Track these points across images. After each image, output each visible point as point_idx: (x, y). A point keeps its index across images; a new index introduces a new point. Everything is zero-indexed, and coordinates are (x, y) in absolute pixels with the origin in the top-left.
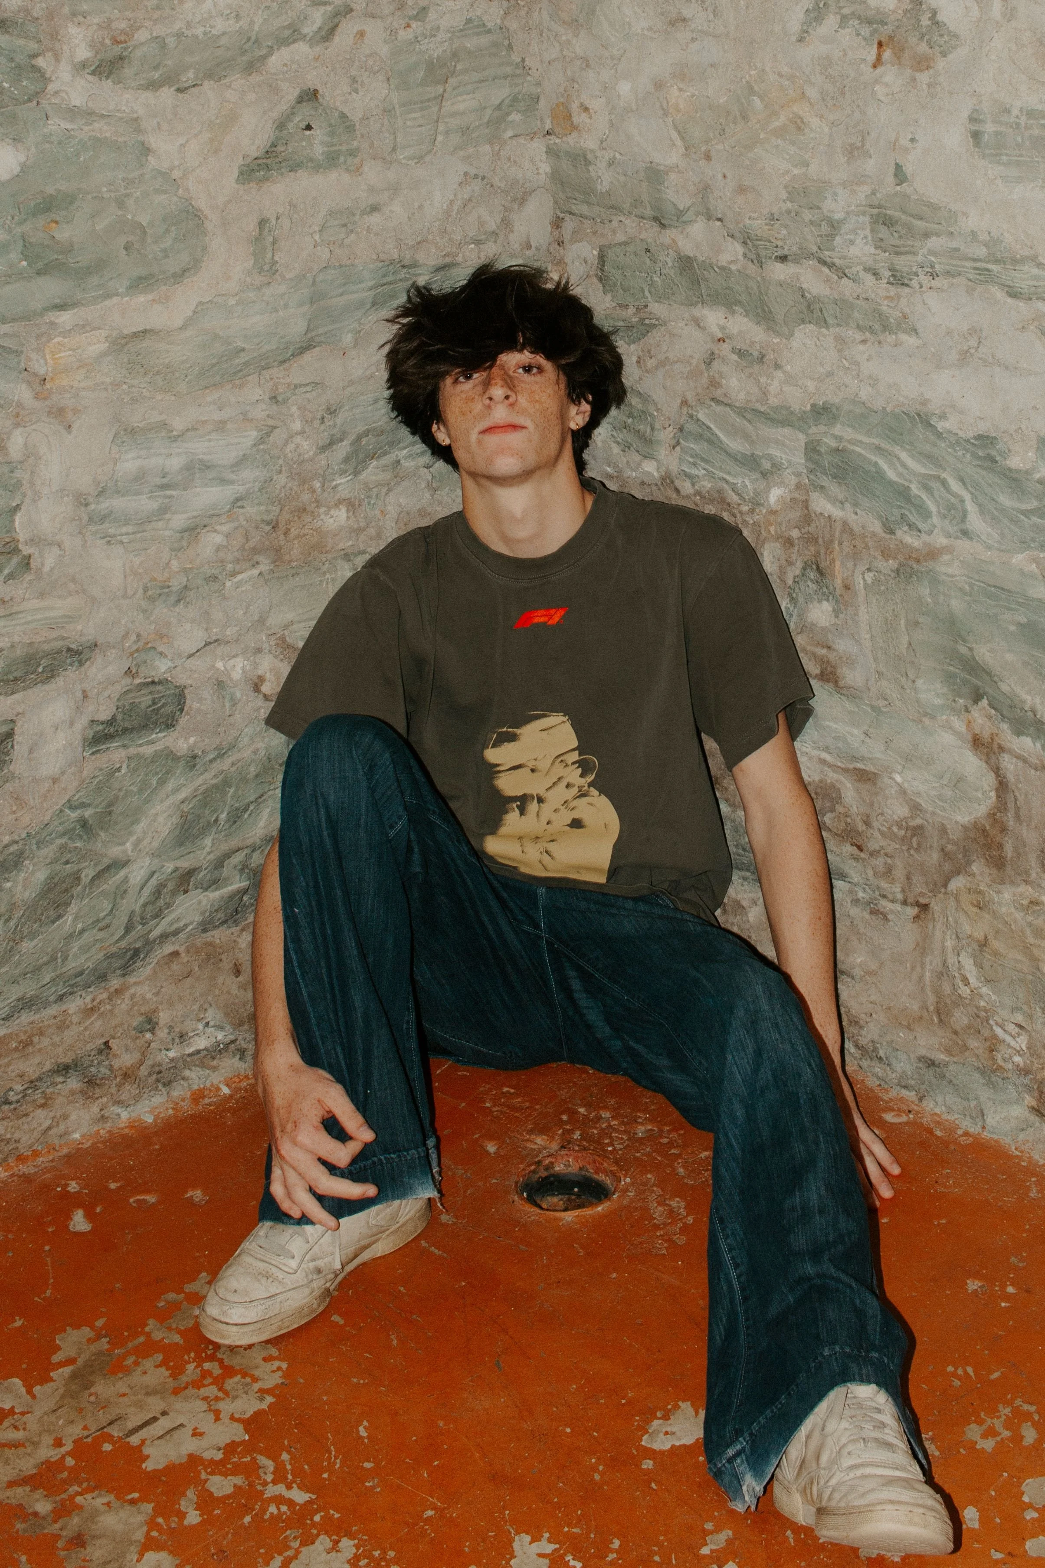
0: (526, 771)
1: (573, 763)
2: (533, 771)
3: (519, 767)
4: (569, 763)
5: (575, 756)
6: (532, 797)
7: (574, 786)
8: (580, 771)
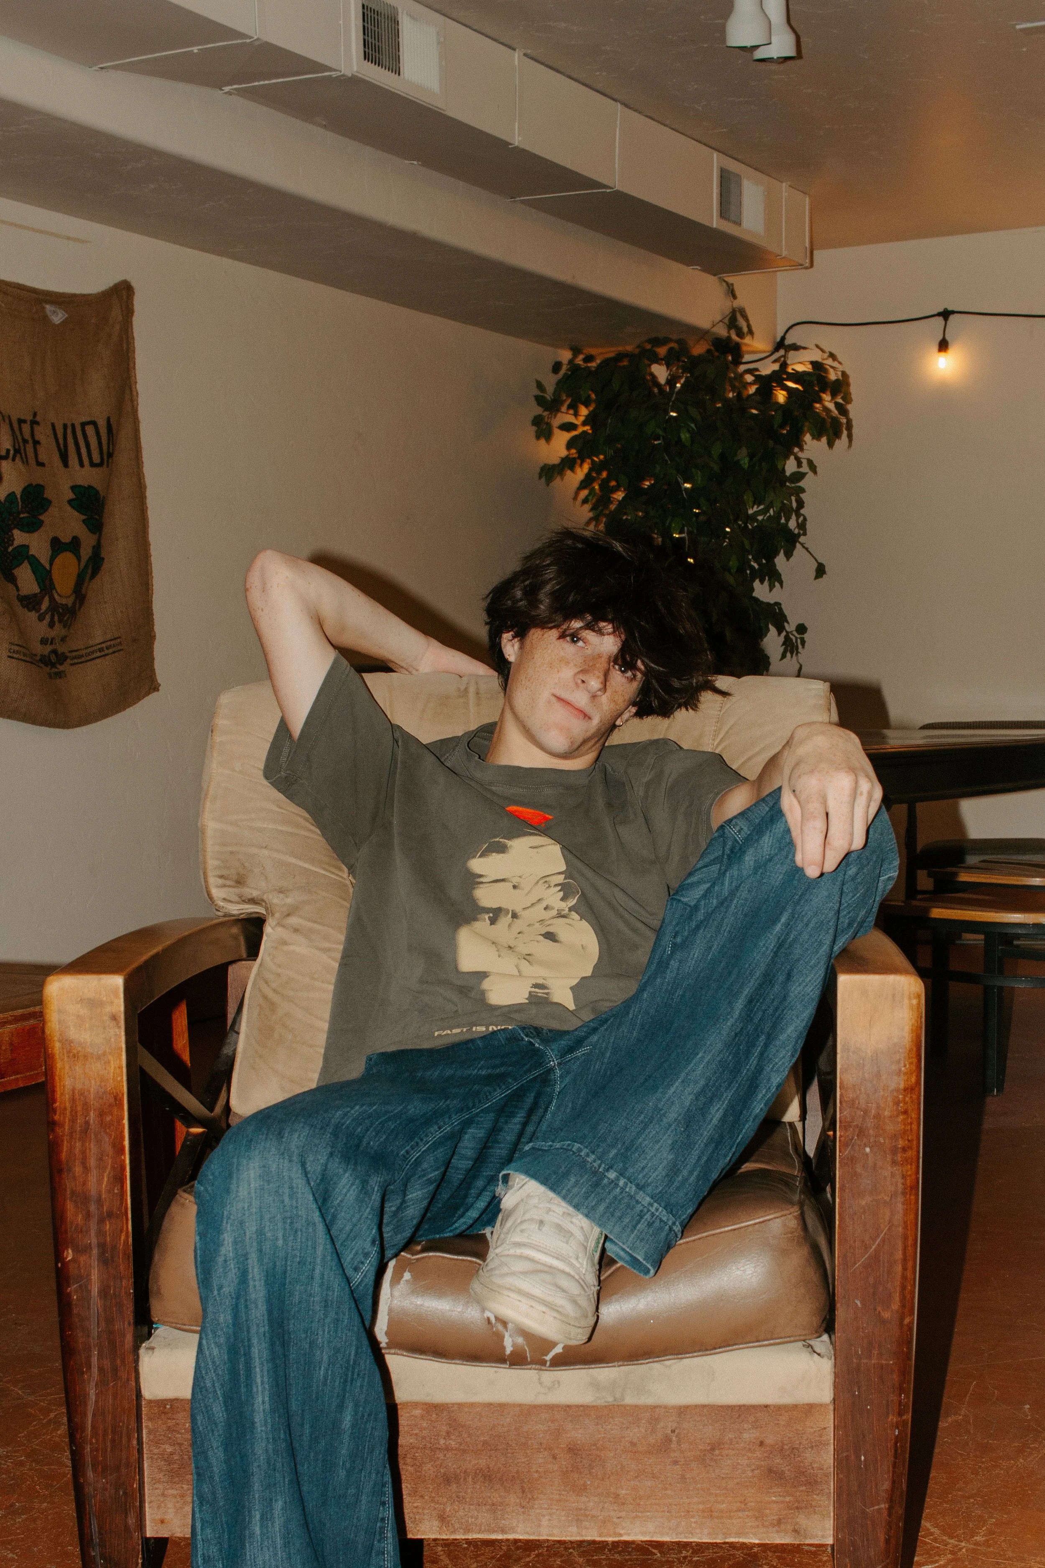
0: (509, 885)
1: (556, 885)
2: (515, 887)
3: (503, 880)
4: (552, 885)
5: (560, 879)
6: (507, 911)
7: (553, 908)
8: (561, 894)
